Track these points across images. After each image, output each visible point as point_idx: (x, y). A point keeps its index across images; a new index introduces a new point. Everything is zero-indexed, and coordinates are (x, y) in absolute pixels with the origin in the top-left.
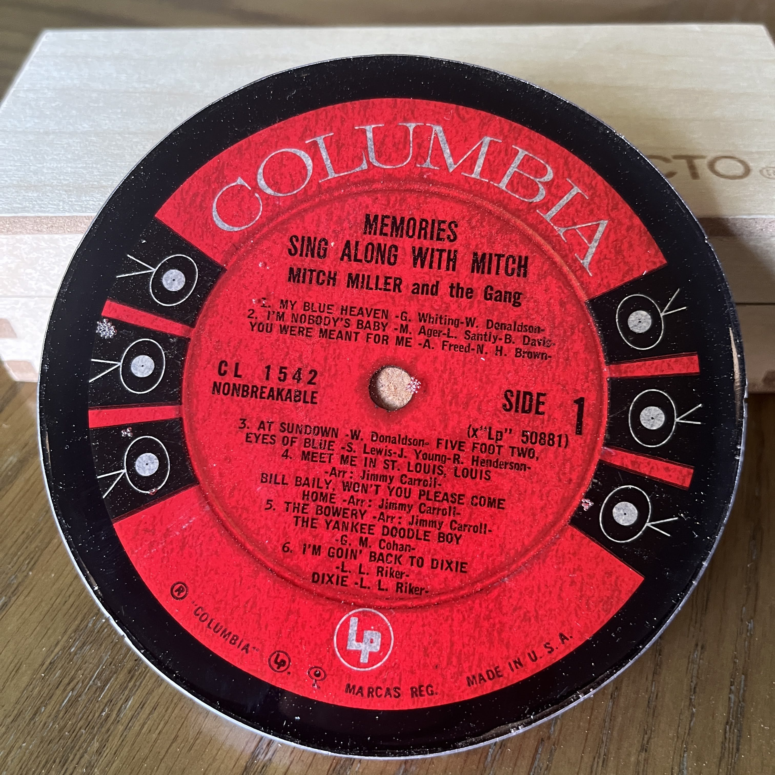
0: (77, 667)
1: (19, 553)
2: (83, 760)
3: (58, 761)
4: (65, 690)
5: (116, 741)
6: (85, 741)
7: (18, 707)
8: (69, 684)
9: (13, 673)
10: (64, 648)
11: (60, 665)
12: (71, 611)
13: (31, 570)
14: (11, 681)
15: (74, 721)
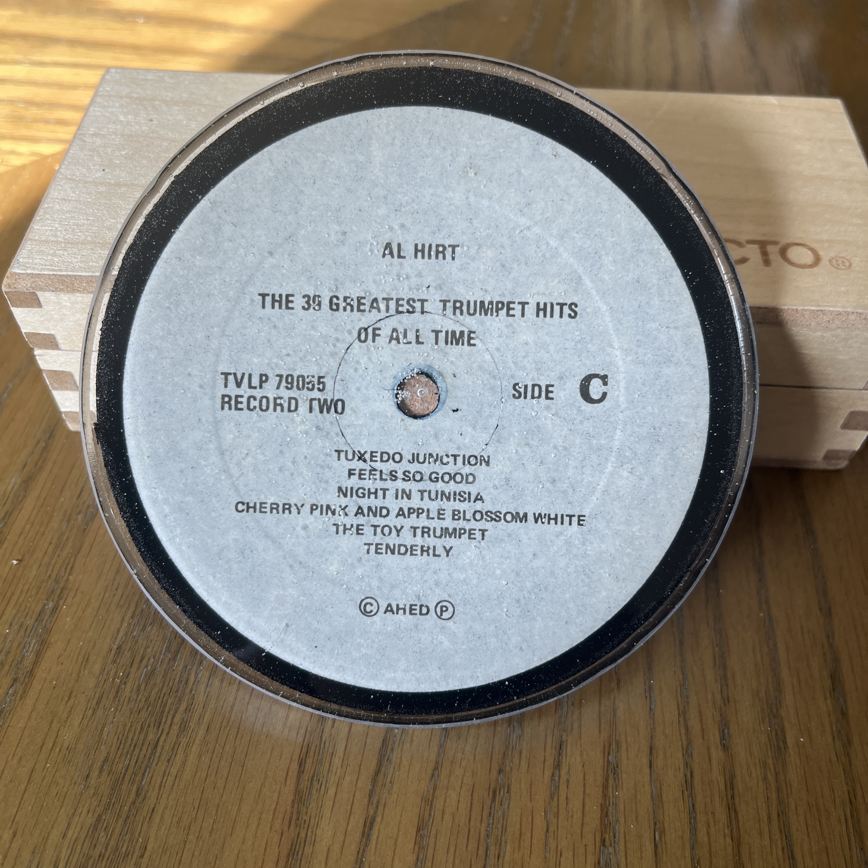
0: (144, 646)
1: (53, 562)
2: (176, 720)
3: (152, 725)
4: (139, 668)
5: (201, 698)
6: (172, 704)
7: (99, 690)
8: (141, 661)
9: (84, 663)
10: (126, 634)
11: (128, 648)
12: (122, 602)
13: (69, 574)
14: (84, 670)
15: (157, 689)
